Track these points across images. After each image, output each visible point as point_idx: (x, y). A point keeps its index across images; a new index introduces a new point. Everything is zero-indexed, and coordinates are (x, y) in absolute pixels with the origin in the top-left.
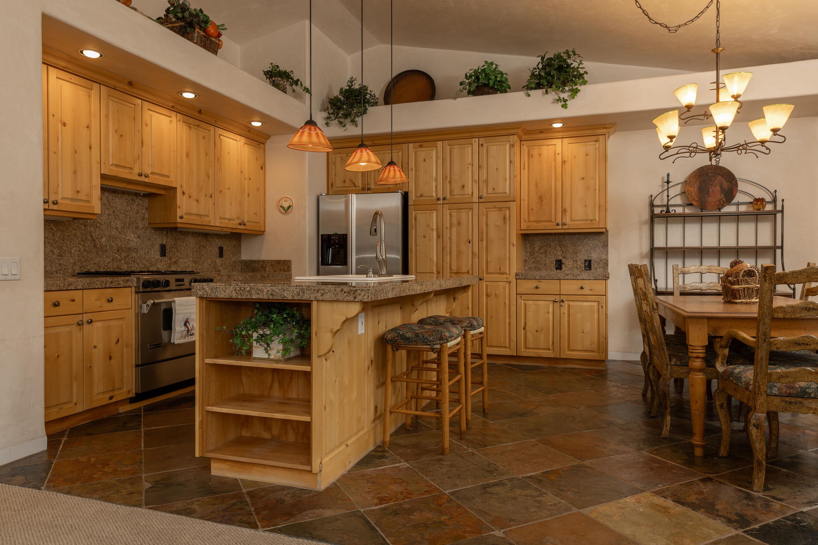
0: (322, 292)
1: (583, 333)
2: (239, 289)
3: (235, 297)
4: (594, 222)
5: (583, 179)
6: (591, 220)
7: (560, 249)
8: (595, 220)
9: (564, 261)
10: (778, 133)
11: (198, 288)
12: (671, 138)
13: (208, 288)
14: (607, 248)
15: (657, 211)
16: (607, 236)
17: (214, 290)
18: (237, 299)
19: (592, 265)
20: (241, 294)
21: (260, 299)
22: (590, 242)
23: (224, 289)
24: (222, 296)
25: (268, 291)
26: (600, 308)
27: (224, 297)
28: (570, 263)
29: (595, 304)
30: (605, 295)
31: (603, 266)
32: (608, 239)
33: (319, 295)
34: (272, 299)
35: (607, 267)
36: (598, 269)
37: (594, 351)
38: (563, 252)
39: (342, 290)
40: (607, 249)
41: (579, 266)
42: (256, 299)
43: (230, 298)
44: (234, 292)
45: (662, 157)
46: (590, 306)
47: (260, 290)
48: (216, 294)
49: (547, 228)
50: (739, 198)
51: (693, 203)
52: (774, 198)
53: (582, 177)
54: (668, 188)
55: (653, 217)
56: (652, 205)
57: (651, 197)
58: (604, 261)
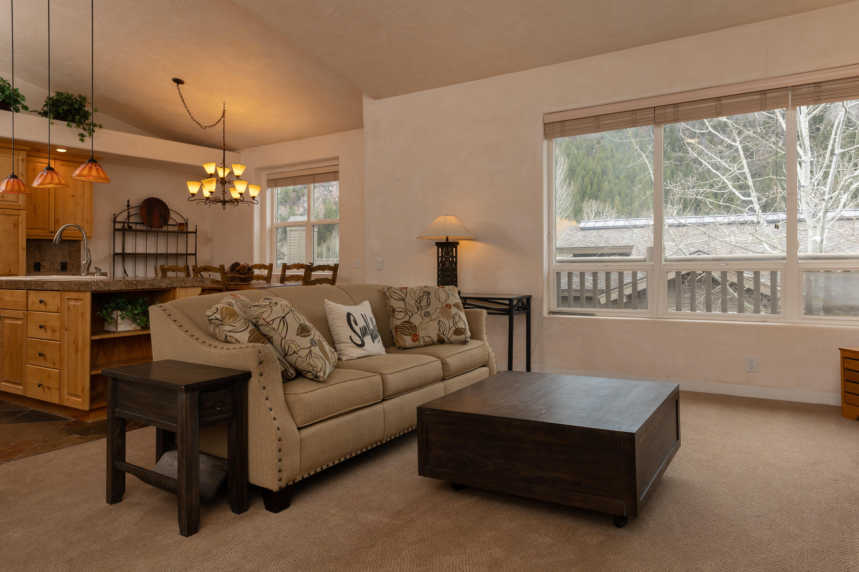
0: (185, 282)
2: (128, 283)
3: (125, 289)
5: (73, 196)
7: (39, 253)
9: (42, 263)
10: (255, 199)
11: (93, 285)
12: (211, 193)
13: (102, 284)
14: (80, 253)
15: (118, 226)
16: (80, 243)
17: (107, 285)
18: (126, 290)
19: (67, 267)
20: (129, 286)
21: (143, 289)
22: (66, 247)
23: (116, 284)
24: (114, 289)
25: (149, 283)
27: (115, 289)
28: (48, 265)
31: (77, 268)
32: (80, 245)
33: (183, 284)
34: (152, 289)
35: (80, 268)
36: (73, 270)
38: (41, 256)
39: (196, 280)
41: (56, 268)
42: (141, 289)
43: (120, 290)
44: (124, 286)
45: (190, 199)
47: (144, 283)
48: (109, 288)
49: (41, 235)
50: (171, 222)
51: (145, 222)
52: (187, 223)
53: (73, 195)
54: (128, 209)
55: (115, 230)
56: (115, 222)
57: (115, 214)
58: (77, 263)
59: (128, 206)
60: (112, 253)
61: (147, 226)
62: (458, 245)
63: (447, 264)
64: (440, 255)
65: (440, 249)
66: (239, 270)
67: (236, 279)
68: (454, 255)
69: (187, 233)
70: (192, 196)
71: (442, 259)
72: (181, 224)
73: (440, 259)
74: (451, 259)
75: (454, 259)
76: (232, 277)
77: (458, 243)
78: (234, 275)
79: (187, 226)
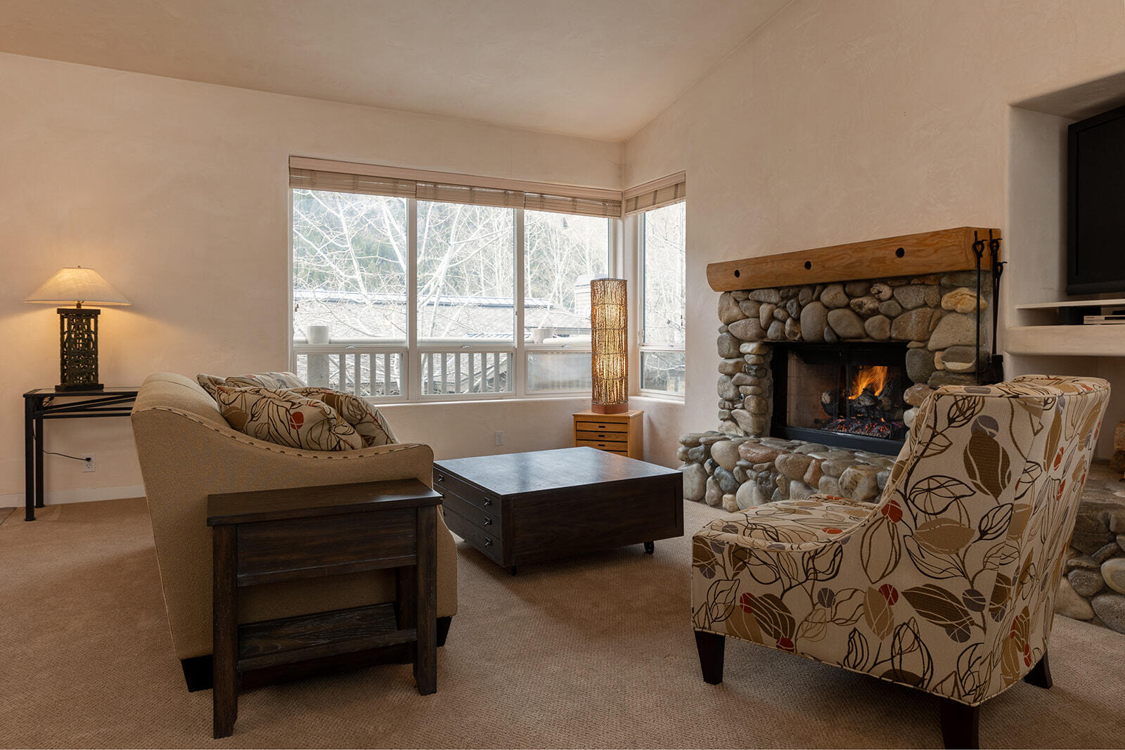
62: (99, 314)
63: (79, 344)
64: (66, 330)
65: (66, 320)
68: (93, 329)
71: (69, 337)
73: (66, 336)
74: (86, 336)
75: (93, 336)
77: (98, 312)
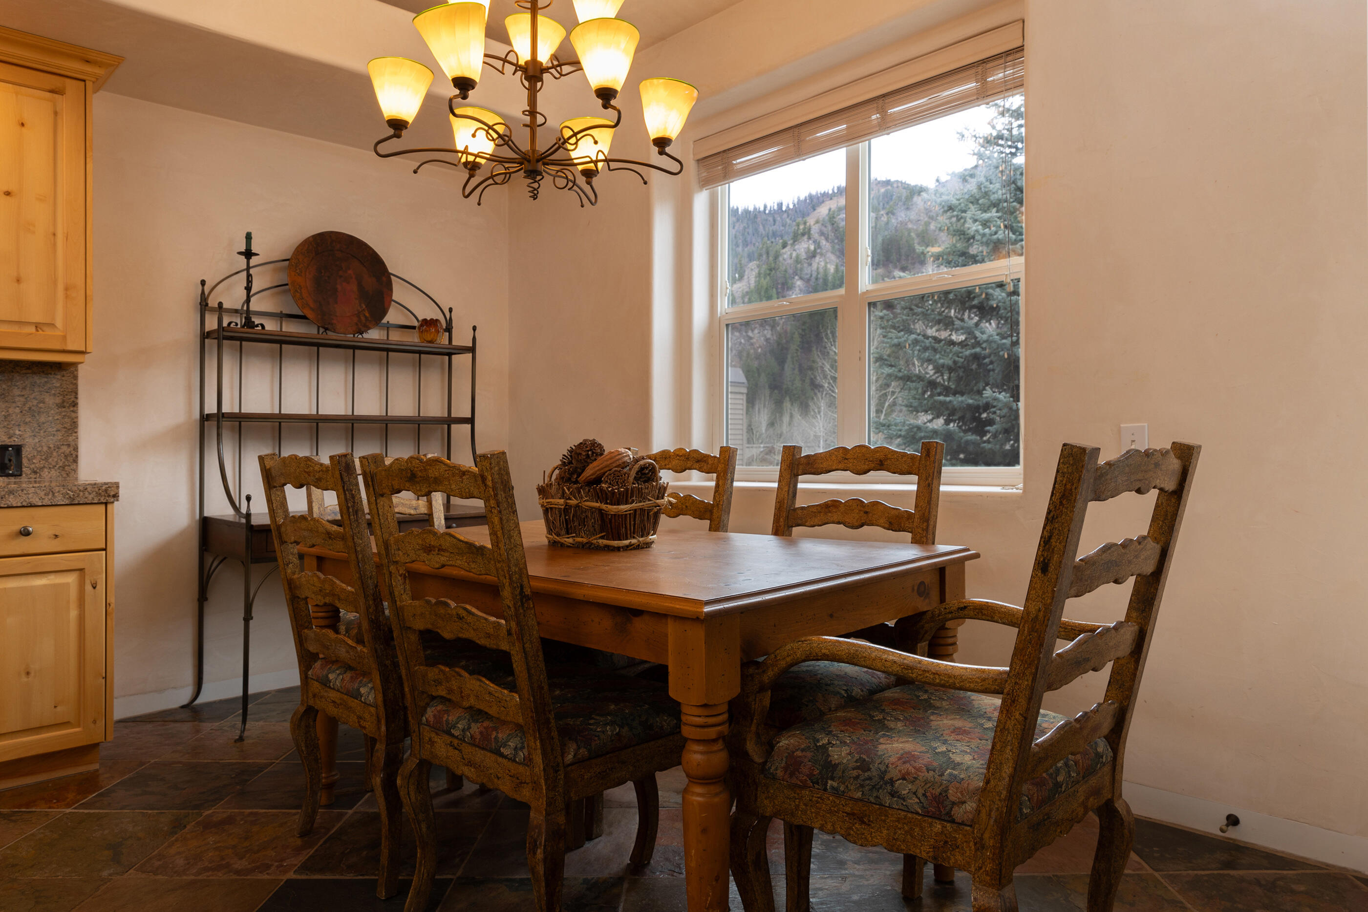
1: (28, 673)
4: (49, 332)
5: (8, 194)
6: (37, 326)
8: (52, 325)
14: (75, 412)
15: (215, 322)
16: (76, 377)
19: (25, 461)
22: (16, 392)
26: (88, 587)
29: (71, 579)
30: (105, 550)
31: (61, 464)
32: (76, 385)
35: (73, 466)
36: (45, 473)
37: (69, 722)
40: (73, 415)
46: (55, 585)
51: (306, 312)
52: (449, 323)
53: (5, 189)
54: (248, 268)
55: (205, 336)
56: (203, 305)
57: (203, 283)
58: (64, 449)
59: (248, 254)
60: (197, 415)
61: (319, 327)
66: (598, 480)
67: (583, 522)
69: (450, 352)
70: (391, 132)
72: (429, 324)
76: (567, 509)
78: (573, 502)
79: (449, 329)
